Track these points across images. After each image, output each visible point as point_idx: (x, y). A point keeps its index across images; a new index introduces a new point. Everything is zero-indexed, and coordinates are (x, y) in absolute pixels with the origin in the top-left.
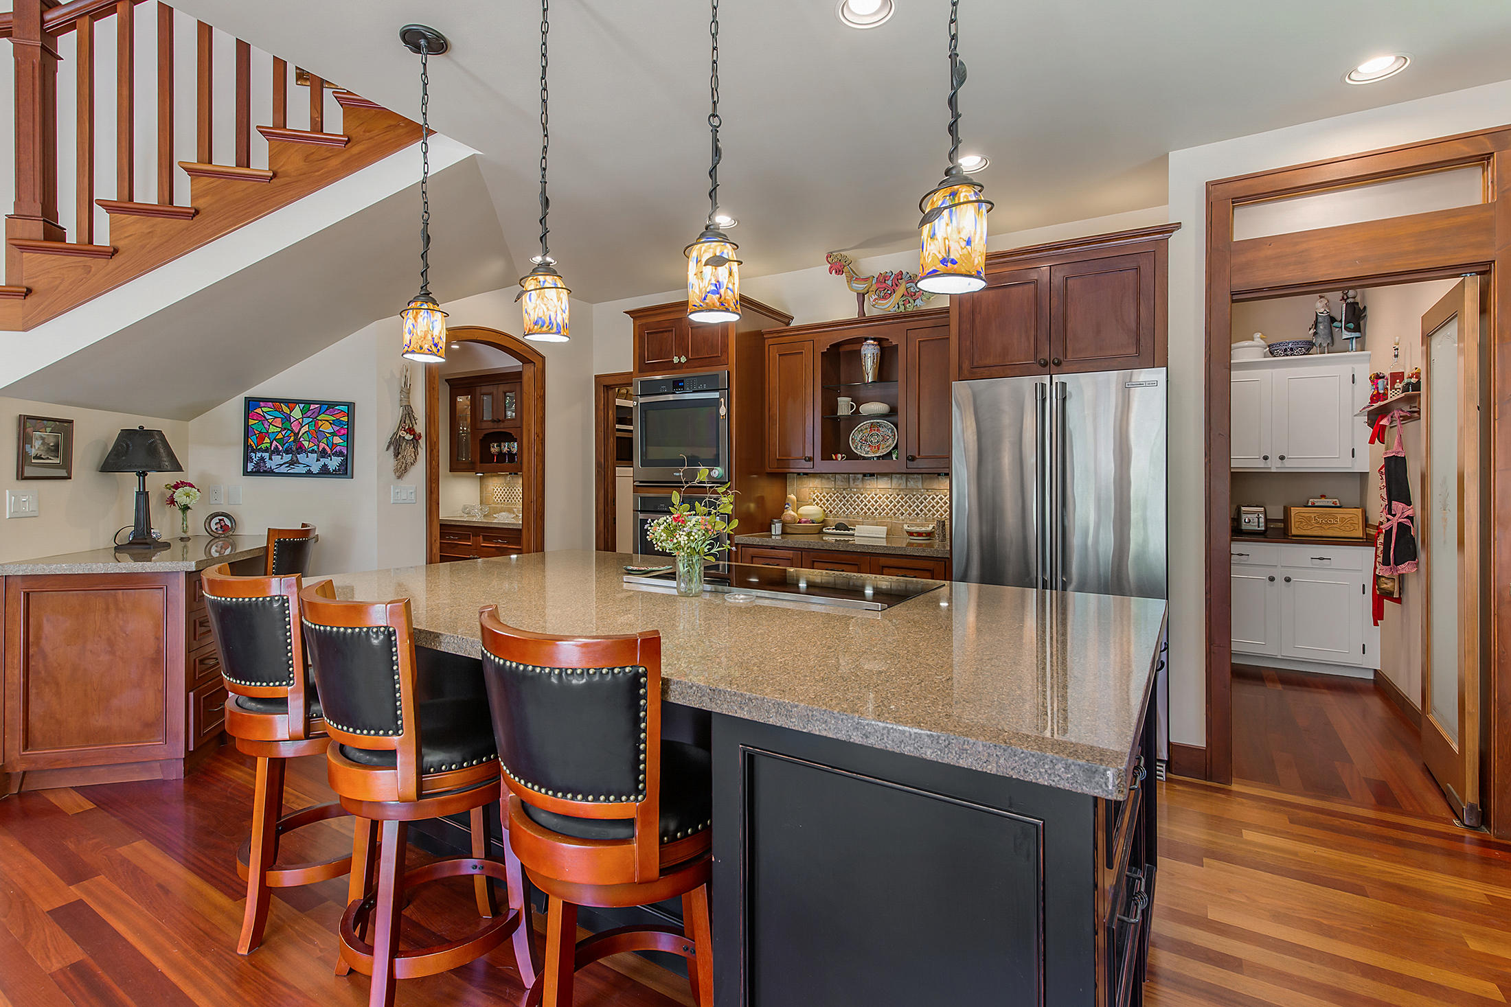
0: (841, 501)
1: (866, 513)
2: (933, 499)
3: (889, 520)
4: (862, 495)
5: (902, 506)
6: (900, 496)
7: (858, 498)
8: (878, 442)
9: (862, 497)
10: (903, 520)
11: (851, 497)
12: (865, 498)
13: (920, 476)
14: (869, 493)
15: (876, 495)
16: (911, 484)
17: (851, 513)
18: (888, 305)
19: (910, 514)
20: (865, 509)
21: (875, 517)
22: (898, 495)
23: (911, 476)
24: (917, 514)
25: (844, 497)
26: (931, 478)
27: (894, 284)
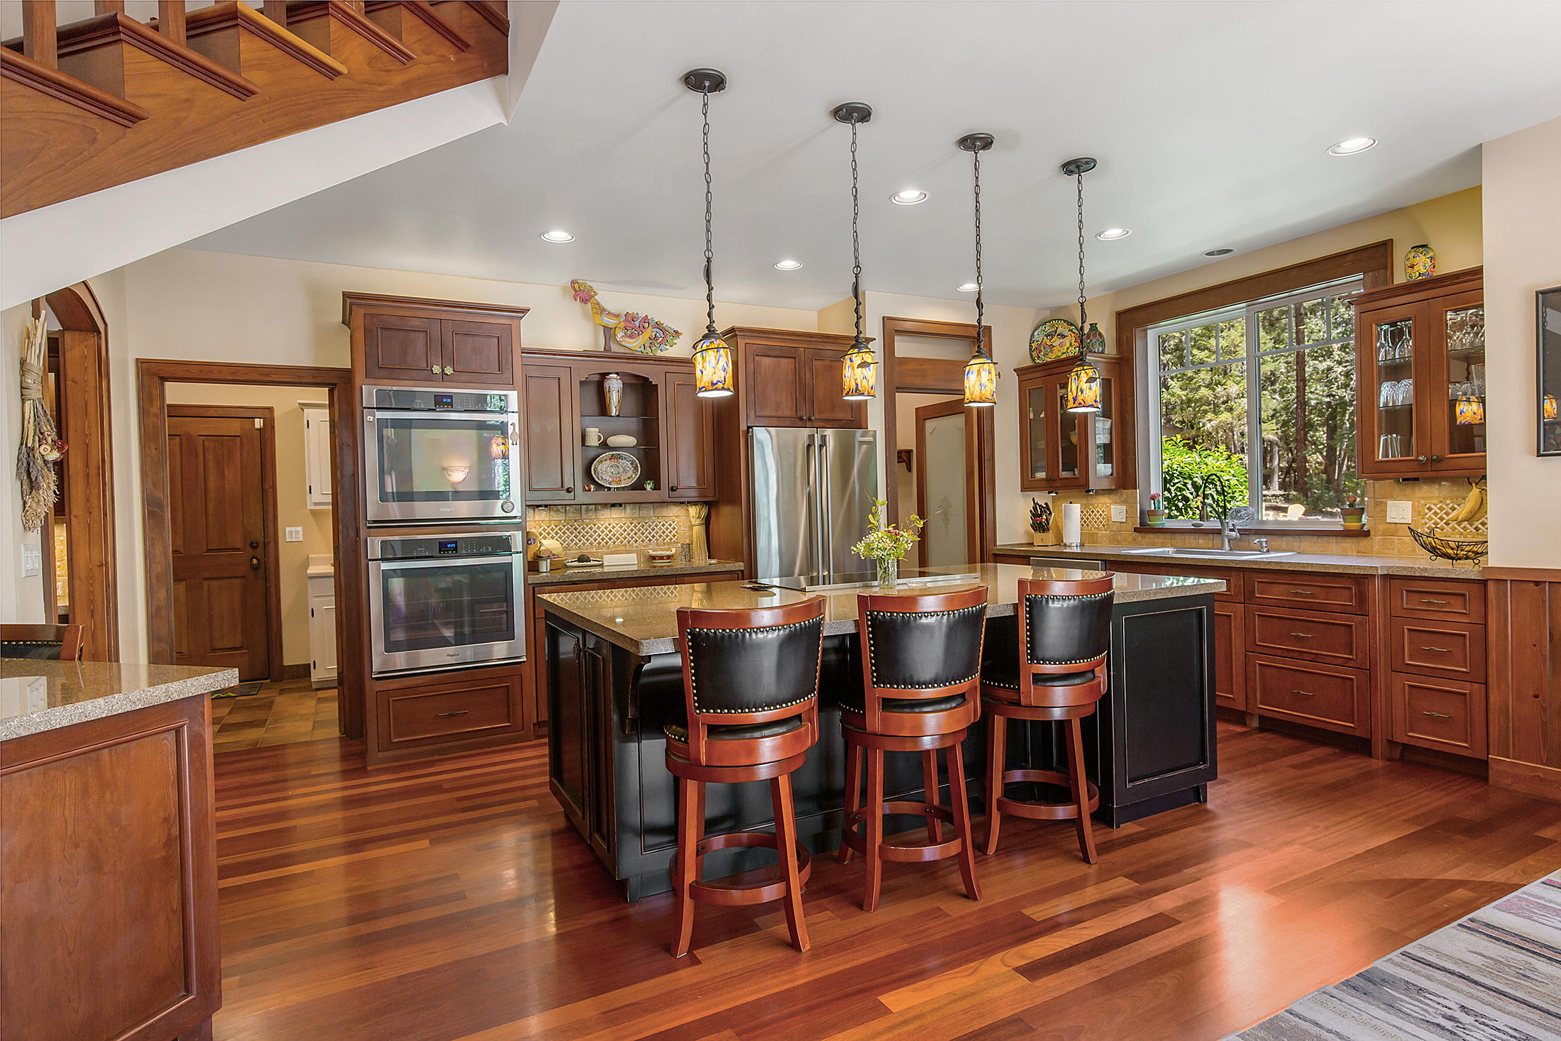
0: (572, 533)
1: (599, 543)
2: (663, 525)
3: (623, 548)
4: (595, 525)
5: (636, 534)
6: (633, 525)
7: (591, 528)
8: (618, 473)
9: (595, 528)
10: (637, 547)
11: (583, 529)
12: (599, 528)
13: (651, 505)
14: (602, 523)
15: (610, 525)
16: (644, 513)
17: (584, 544)
18: (635, 345)
19: (643, 541)
20: (599, 539)
21: (609, 546)
22: (632, 524)
23: (643, 505)
24: (650, 540)
25: (576, 529)
26: (661, 507)
27: (641, 326)
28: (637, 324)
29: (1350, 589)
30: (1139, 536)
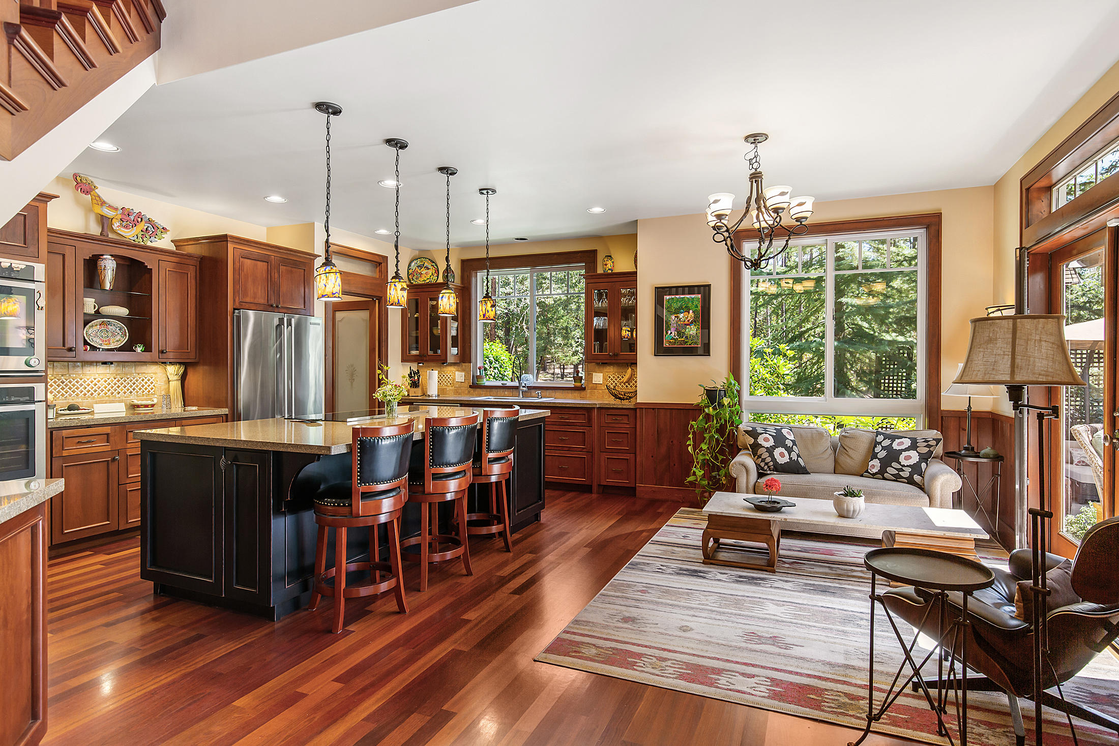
0: (58, 386)
1: (85, 394)
2: (143, 380)
3: (107, 398)
4: (81, 379)
5: (118, 387)
6: (117, 379)
7: (77, 382)
8: (108, 337)
9: (81, 382)
10: (119, 398)
11: (70, 382)
12: (85, 382)
13: (133, 364)
14: (88, 377)
15: (95, 379)
16: (127, 369)
17: (70, 395)
18: (129, 234)
19: (125, 393)
20: (85, 391)
21: (94, 397)
22: (115, 379)
23: (127, 364)
24: (131, 392)
25: (63, 382)
26: (142, 365)
27: (135, 220)
28: (132, 218)
29: (585, 414)
30: (472, 390)
